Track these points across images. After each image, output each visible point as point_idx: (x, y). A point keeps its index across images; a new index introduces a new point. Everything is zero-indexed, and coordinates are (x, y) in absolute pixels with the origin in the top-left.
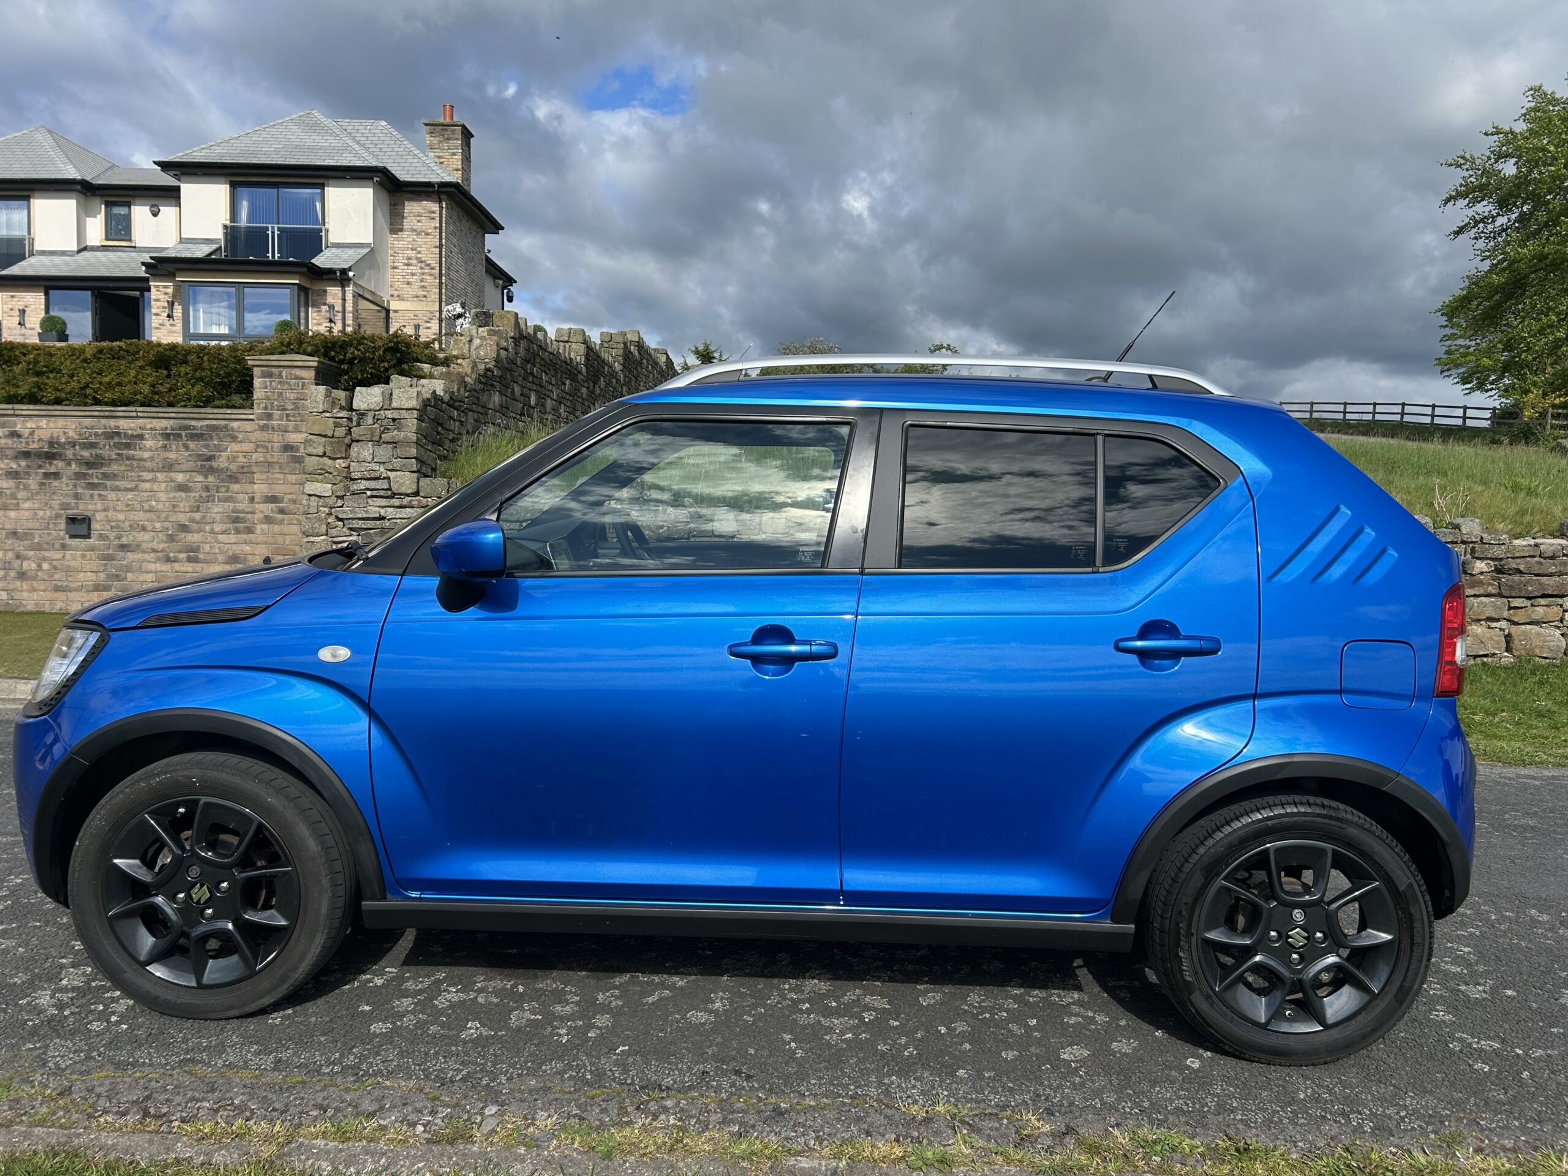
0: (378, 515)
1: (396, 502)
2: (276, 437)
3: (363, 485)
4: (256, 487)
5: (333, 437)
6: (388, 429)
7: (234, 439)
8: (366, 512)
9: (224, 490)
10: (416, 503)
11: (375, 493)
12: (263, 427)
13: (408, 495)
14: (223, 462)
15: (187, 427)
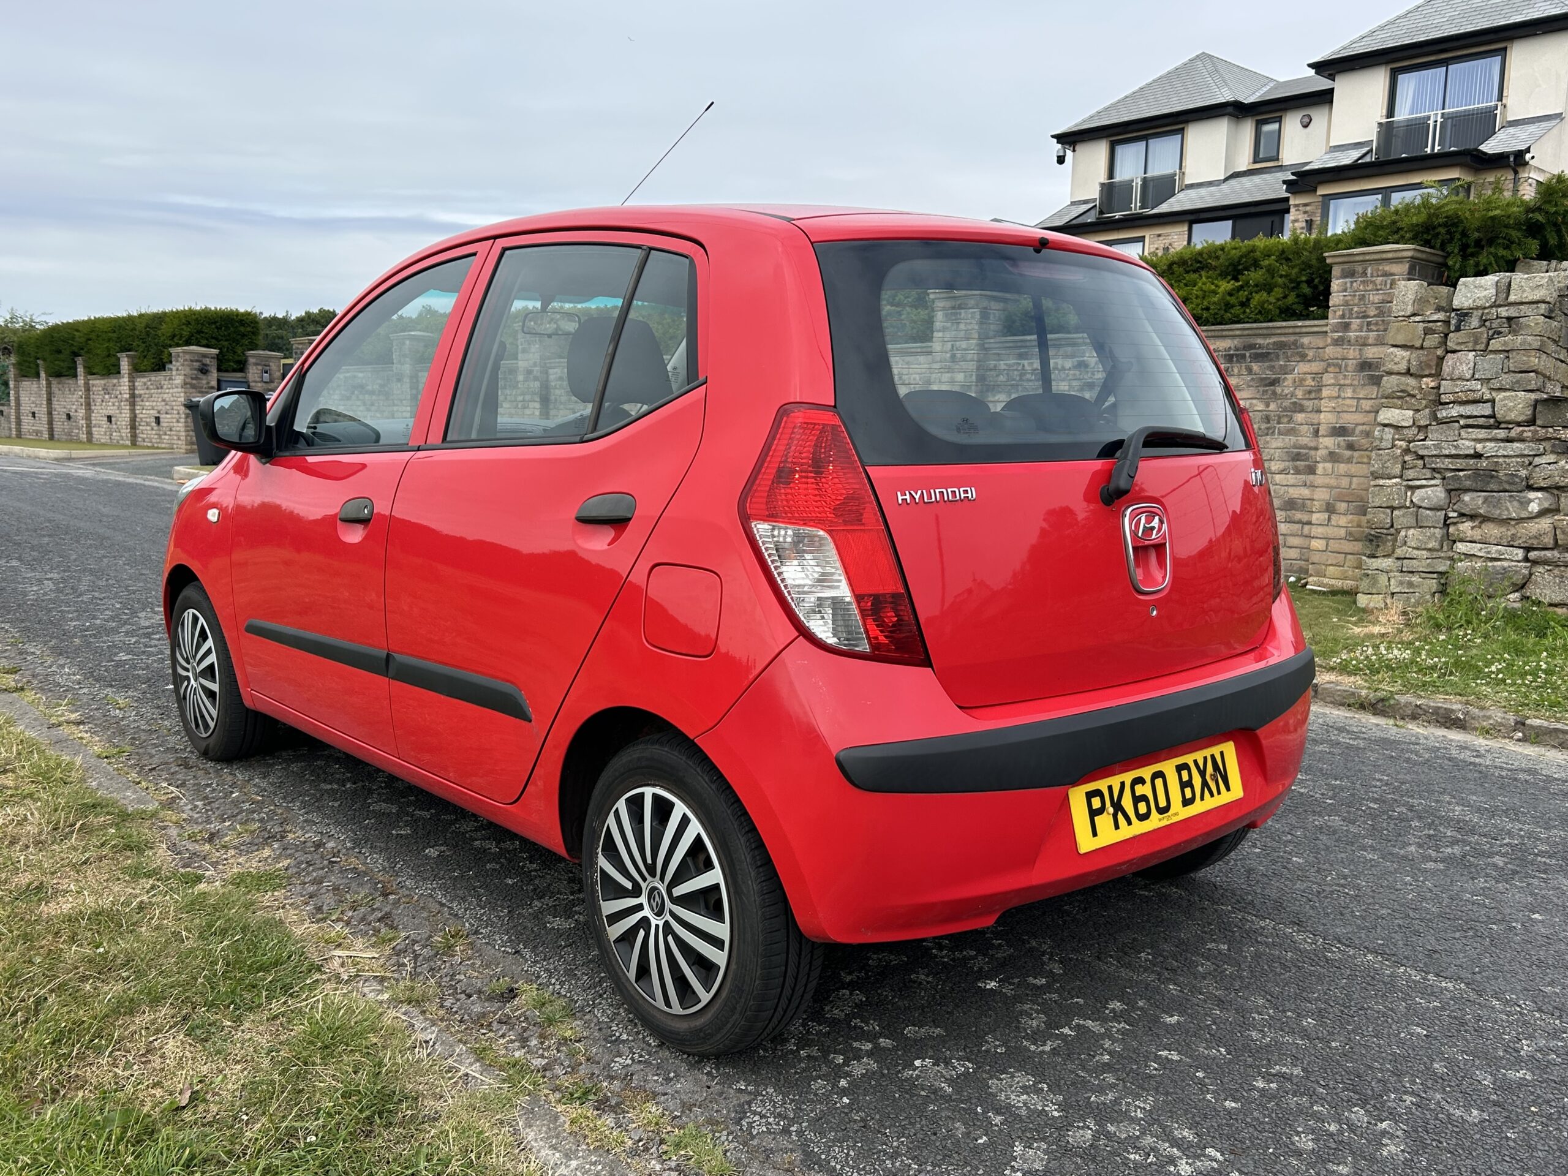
0: (1472, 452)
1: (1501, 434)
2: (1352, 352)
3: (1455, 411)
4: (1322, 415)
5: (1422, 348)
6: (1499, 333)
7: (1303, 357)
8: (1456, 447)
9: (1285, 420)
10: (1530, 434)
11: (1471, 421)
12: (1337, 340)
14: (1288, 386)
15: (1252, 347)
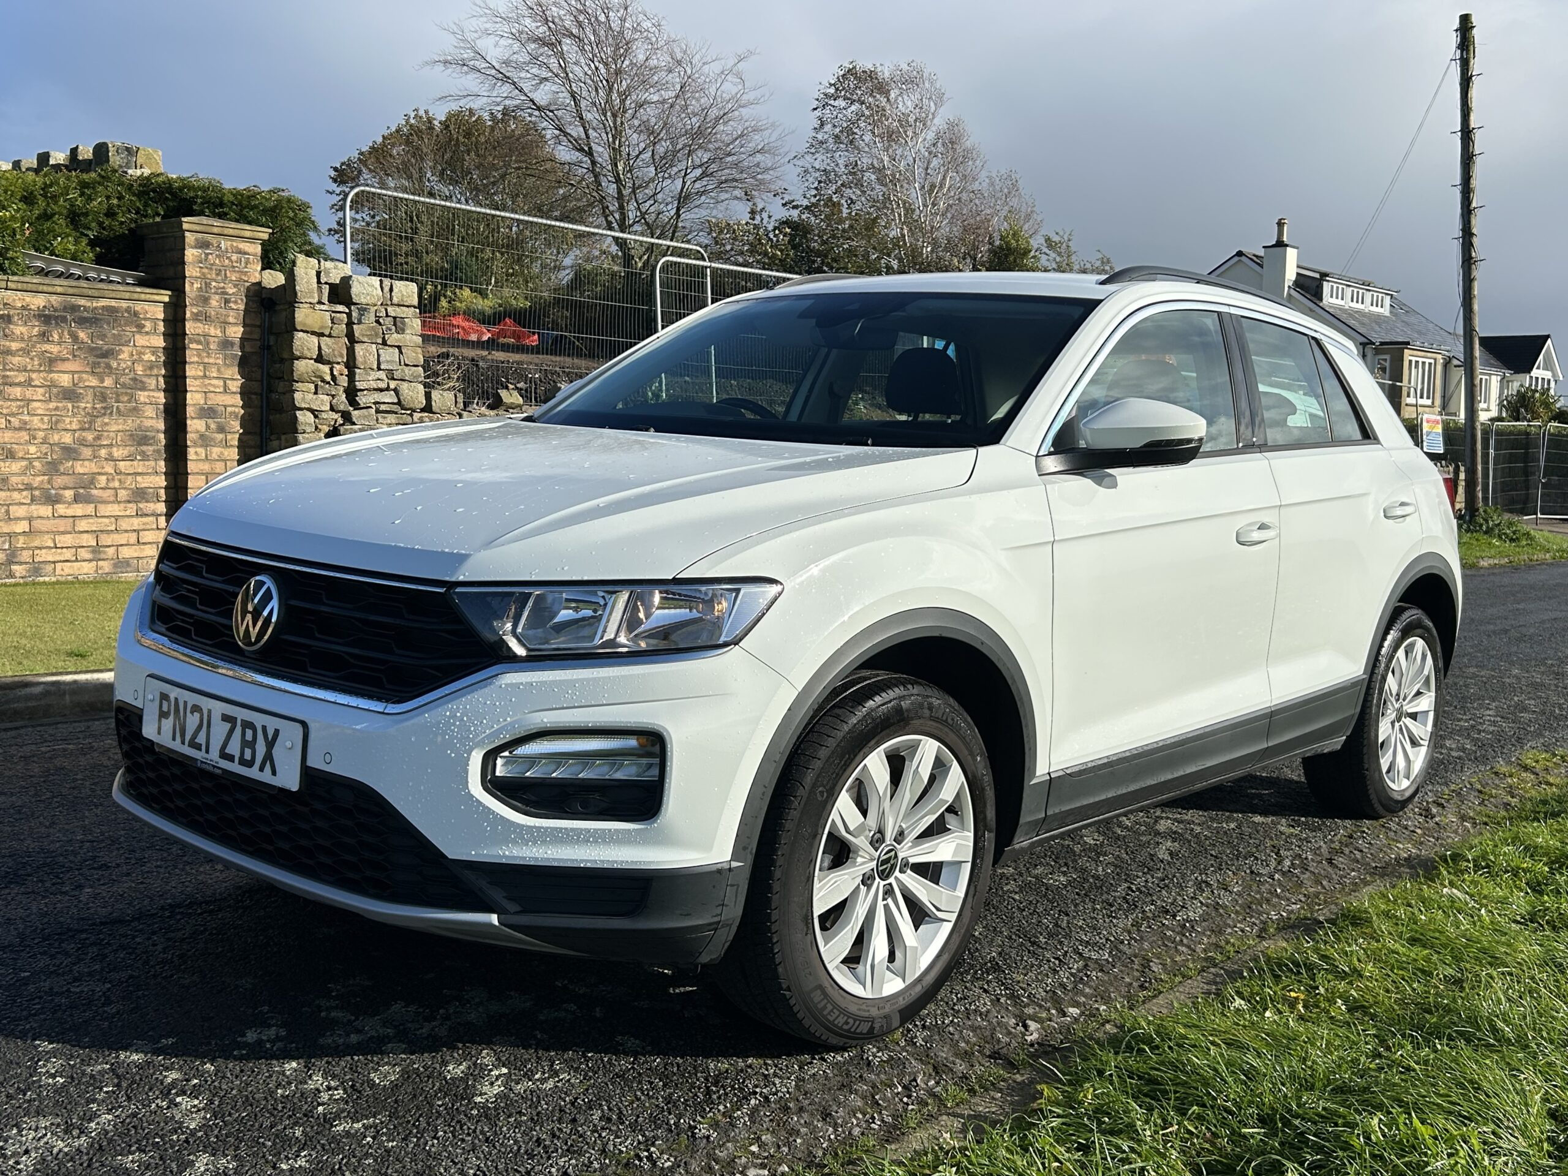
1: (408, 419)
3: (371, 398)
5: (330, 336)
7: (140, 328)
10: (427, 419)
11: (383, 407)
13: (415, 410)
14: (124, 360)
15: (74, 308)
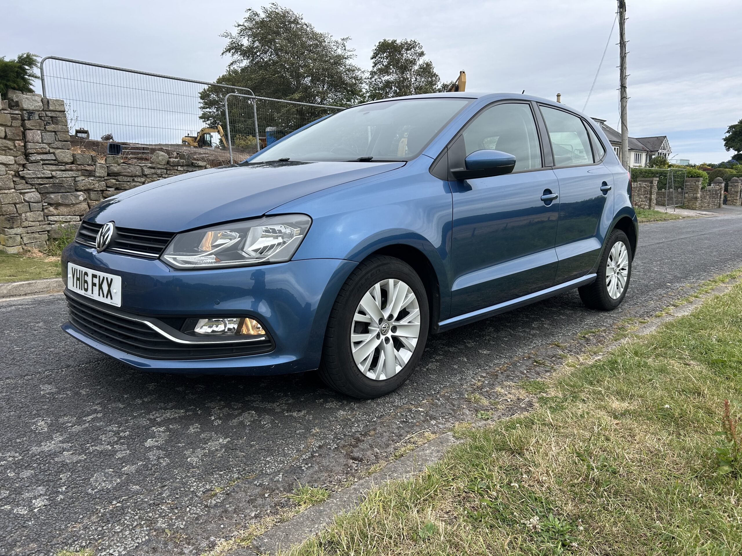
0: (51, 176)
1: (63, 168)
3: (39, 157)
5: (11, 126)
6: (49, 123)
8: (43, 173)
10: (75, 168)
11: (47, 162)
13: (67, 163)
